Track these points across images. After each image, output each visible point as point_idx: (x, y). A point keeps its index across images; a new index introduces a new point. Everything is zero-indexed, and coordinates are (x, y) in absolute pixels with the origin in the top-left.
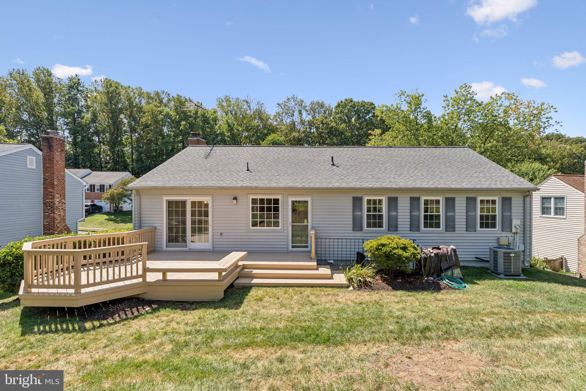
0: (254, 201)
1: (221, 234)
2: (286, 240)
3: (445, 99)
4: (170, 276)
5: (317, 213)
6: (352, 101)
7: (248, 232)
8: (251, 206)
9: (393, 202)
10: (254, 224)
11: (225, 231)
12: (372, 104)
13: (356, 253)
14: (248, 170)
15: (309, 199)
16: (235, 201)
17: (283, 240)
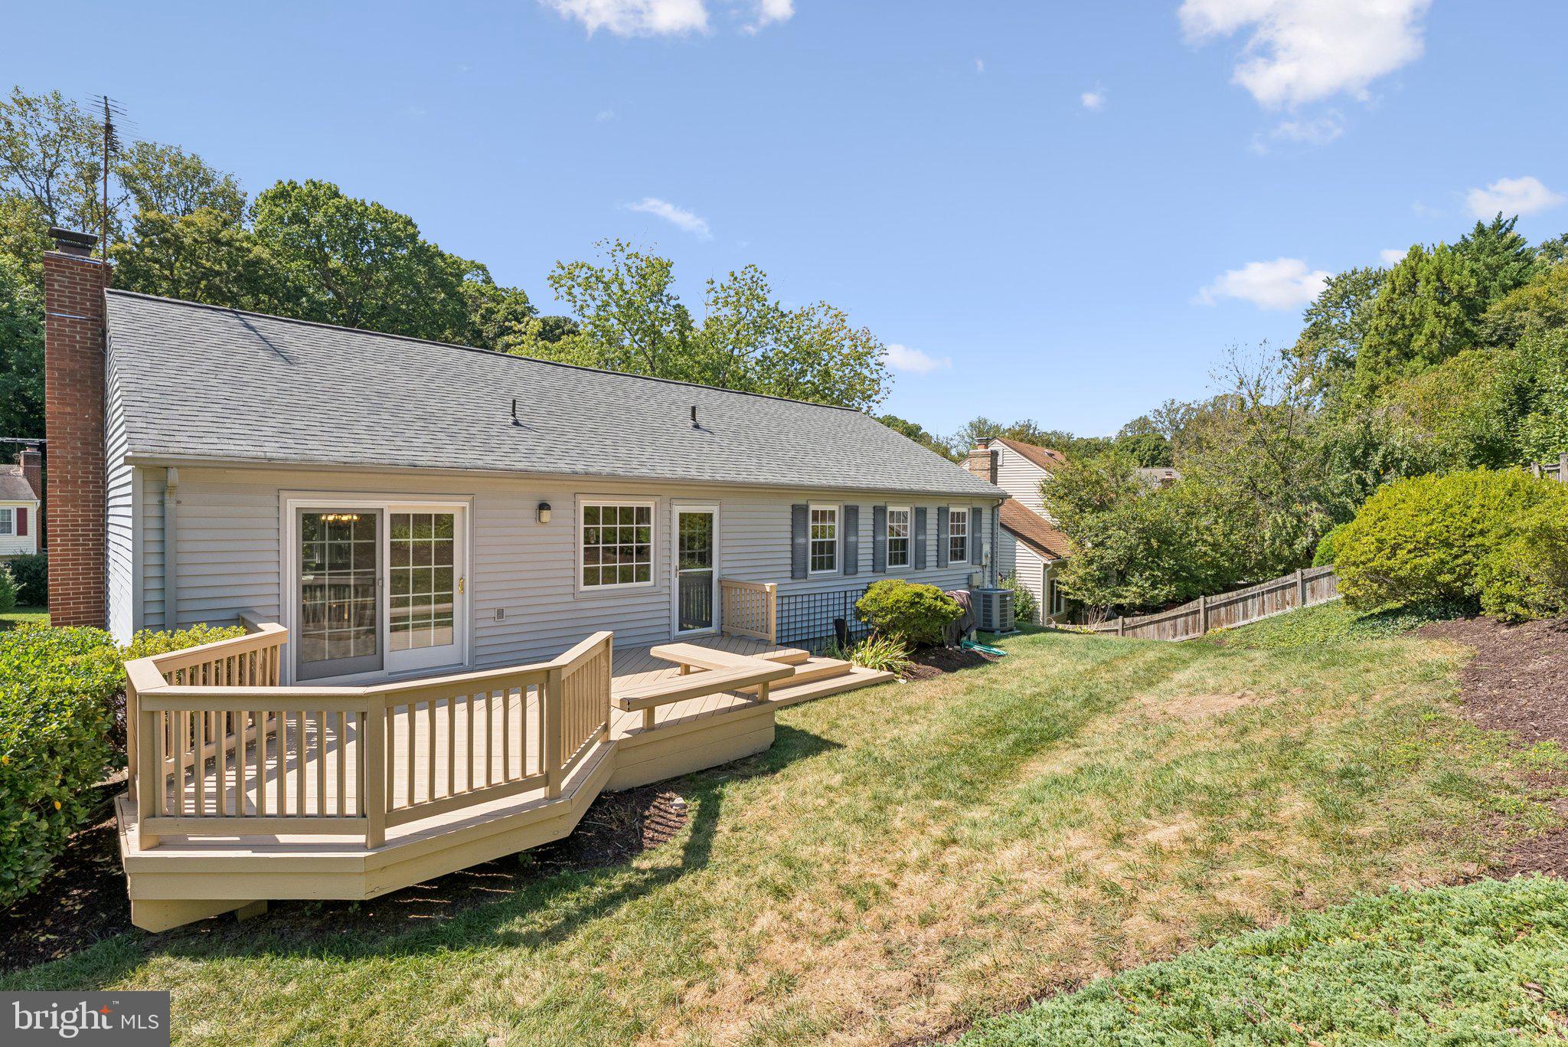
0: (591, 514)
1: (500, 613)
2: (666, 613)
3: (710, 286)
4: (663, 714)
5: (731, 543)
6: (336, 195)
7: (577, 601)
8: (582, 526)
9: (851, 513)
10: (591, 577)
11: (514, 603)
12: (409, 222)
13: (831, 621)
14: (516, 423)
15: (713, 509)
16: (546, 515)
17: (657, 614)
